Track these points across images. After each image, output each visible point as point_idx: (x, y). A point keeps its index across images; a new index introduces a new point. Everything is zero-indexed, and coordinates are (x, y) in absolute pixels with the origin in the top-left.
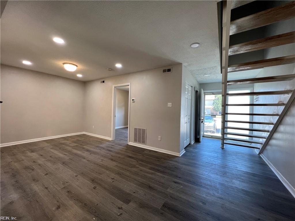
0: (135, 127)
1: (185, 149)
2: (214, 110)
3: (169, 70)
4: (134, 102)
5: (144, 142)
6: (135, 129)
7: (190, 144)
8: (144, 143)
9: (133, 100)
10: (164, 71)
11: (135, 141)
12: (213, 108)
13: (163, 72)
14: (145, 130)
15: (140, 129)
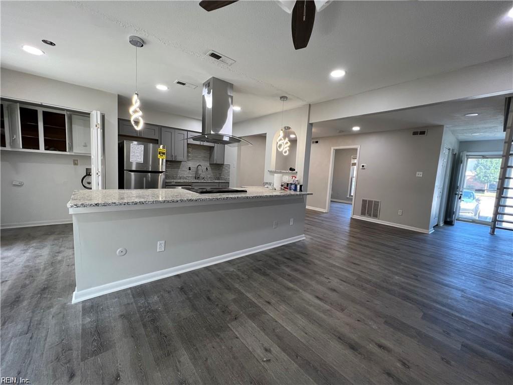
0: (364, 199)
1: (434, 227)
2: (476, 179)
3: (423, 133)
4: (364, 169)
5: (375, 216)
6: (364, 201)
7: (437, 225)
8: (377, 217)
9: (363, 166)
10: (415, 133)
11: (363, 214)
12: (474, 176)
13: (413, 135)
14: (378, 202)
15: (370, 202)
